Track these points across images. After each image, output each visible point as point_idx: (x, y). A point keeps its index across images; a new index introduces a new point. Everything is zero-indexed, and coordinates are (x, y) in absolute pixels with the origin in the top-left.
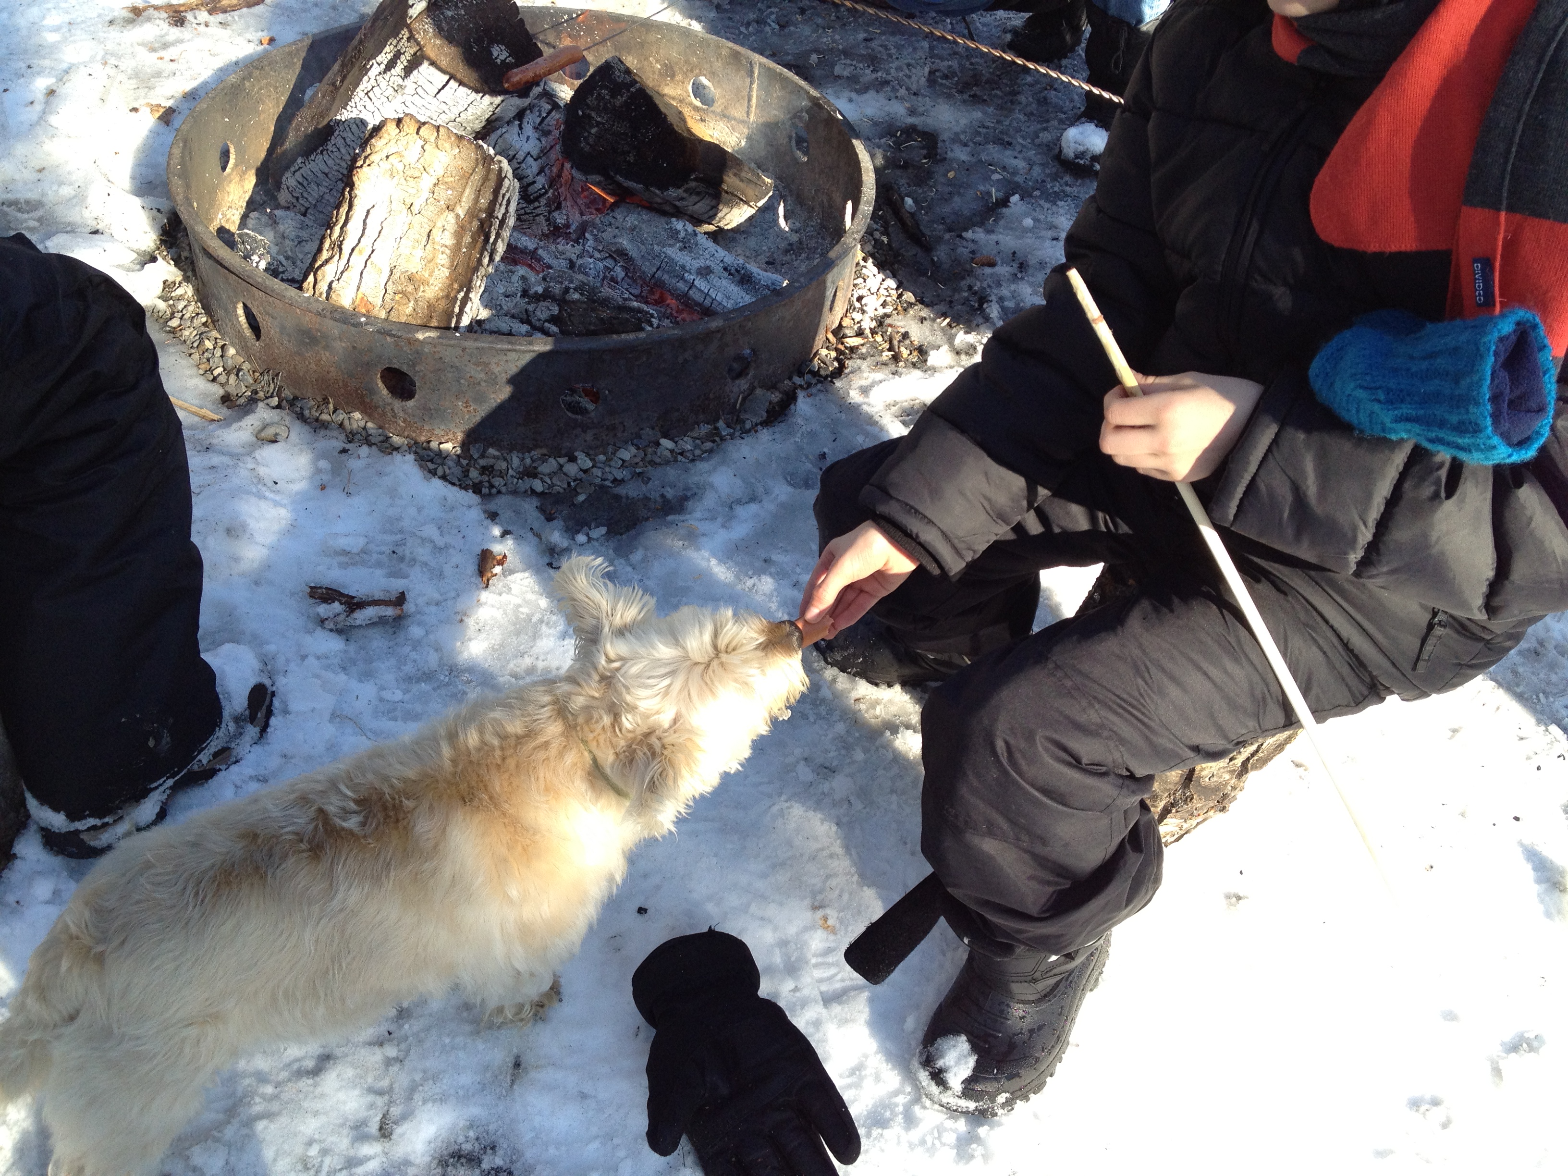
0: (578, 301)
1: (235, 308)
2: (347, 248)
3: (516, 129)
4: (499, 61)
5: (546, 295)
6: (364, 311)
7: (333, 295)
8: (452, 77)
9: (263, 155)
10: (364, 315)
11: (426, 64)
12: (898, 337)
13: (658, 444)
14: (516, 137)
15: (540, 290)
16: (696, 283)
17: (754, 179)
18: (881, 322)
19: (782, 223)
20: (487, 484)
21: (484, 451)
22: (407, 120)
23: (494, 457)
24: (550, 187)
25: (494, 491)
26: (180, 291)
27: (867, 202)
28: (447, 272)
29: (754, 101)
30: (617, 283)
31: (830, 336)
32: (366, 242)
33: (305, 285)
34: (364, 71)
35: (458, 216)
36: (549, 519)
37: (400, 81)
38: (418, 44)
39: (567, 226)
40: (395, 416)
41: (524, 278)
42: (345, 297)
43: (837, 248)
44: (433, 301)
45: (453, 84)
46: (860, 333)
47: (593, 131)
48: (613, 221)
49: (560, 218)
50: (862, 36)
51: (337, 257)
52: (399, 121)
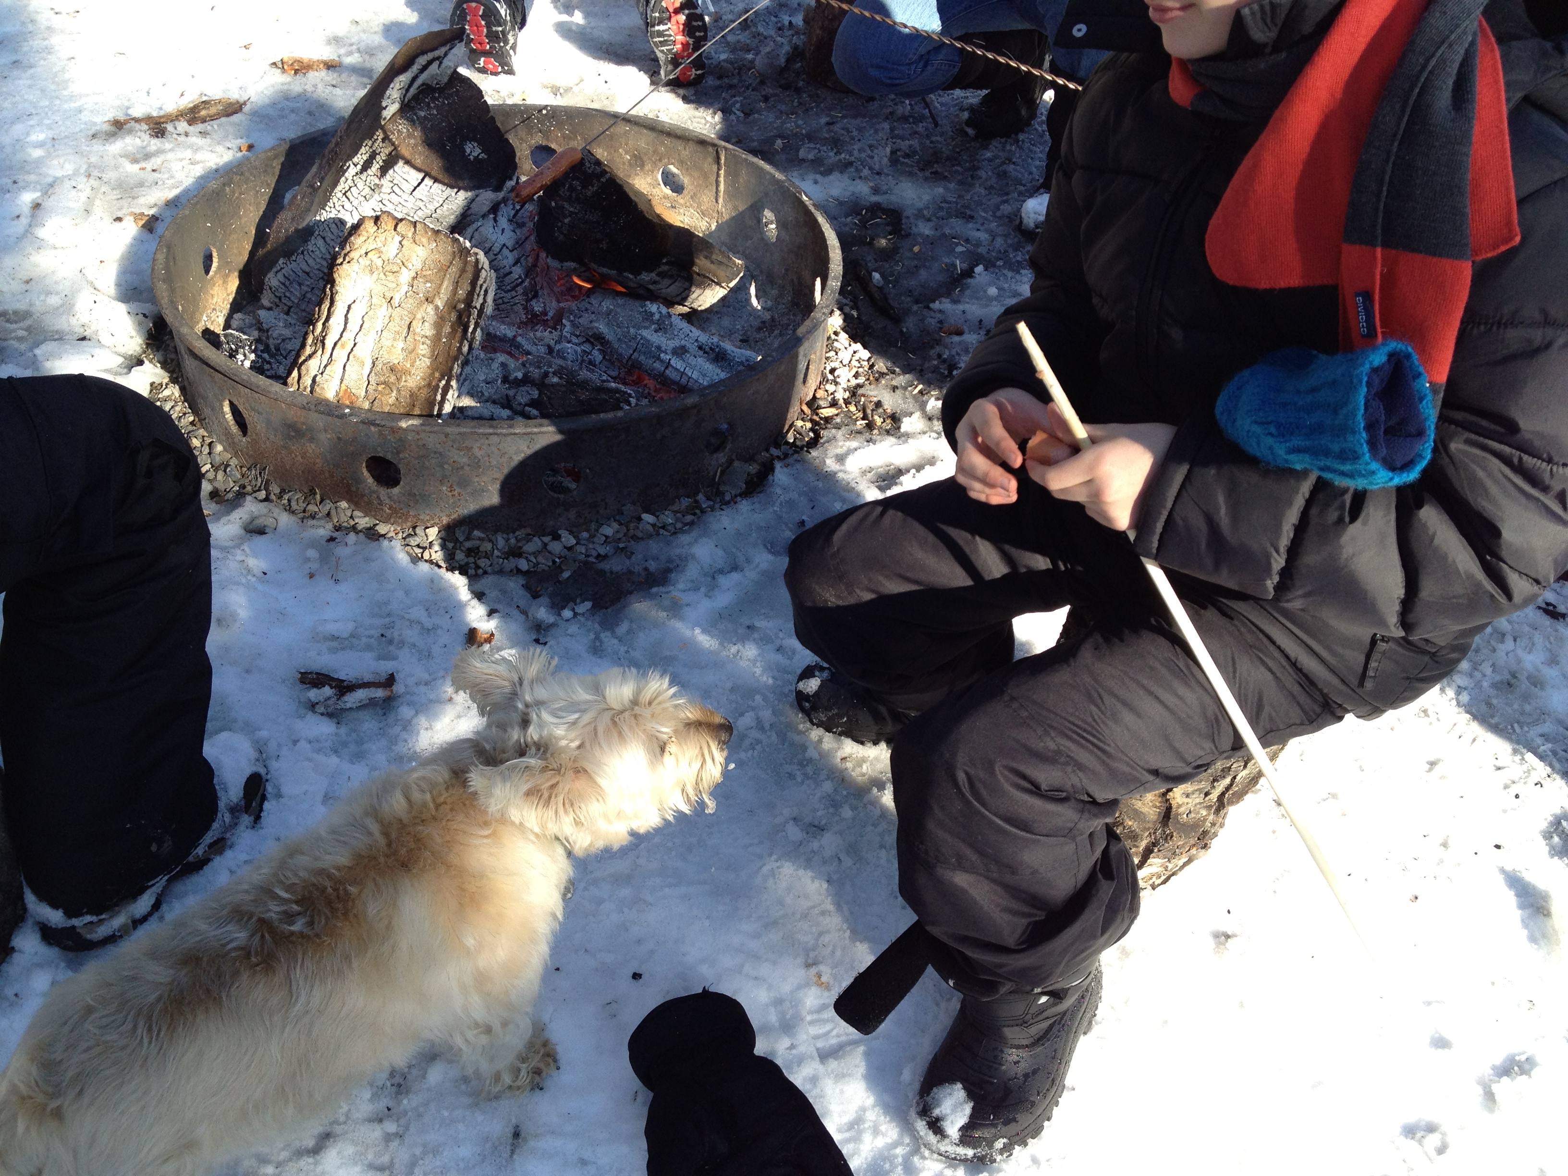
0: (558, 384)
1: (222, 406)
2: (329, 343)
3: (492, 222)
4: (472, 158)
5: (526, 380)
6: (347, 402)
7: (317, 389)
8: (427, 174)
9: (245, 257)
10: (348, 407)
11: (401, 163)
12: (871, 406)
13: (640, 519)
14: (491, 230)
15: (520, 375)
16: (673, 362)
17: (724, 260)
18: (854, 392)
19: (754, 302)
20: (472, 565)
21: (470, 533)
22: (384, 218)
23: (480, 539)
24: (527, 276)
25: (480, 571)
26: (167, 393)
27: (835, 278)
28: (428, 362)
29: (722, 187)
30: (595, 366)
31: (805, 408)
32: (348, 336)
33: (290, 380)
34: (342, 171)
35: (437, 308)
36: (535, 596)
37: (377, 181)
38: (393, 144)
39: (545, 313)
40: (381, 504)
41: (503, 365)
42: (330, 390)
43: (808, 323)
44: (416, 390)
45: (428, 181)
46: (834, 404)
47: (566, 221)
48: (588, 306)
49: (537, 307)
50: (824, 120)
51: (320, 352)
52: (377, 219)
